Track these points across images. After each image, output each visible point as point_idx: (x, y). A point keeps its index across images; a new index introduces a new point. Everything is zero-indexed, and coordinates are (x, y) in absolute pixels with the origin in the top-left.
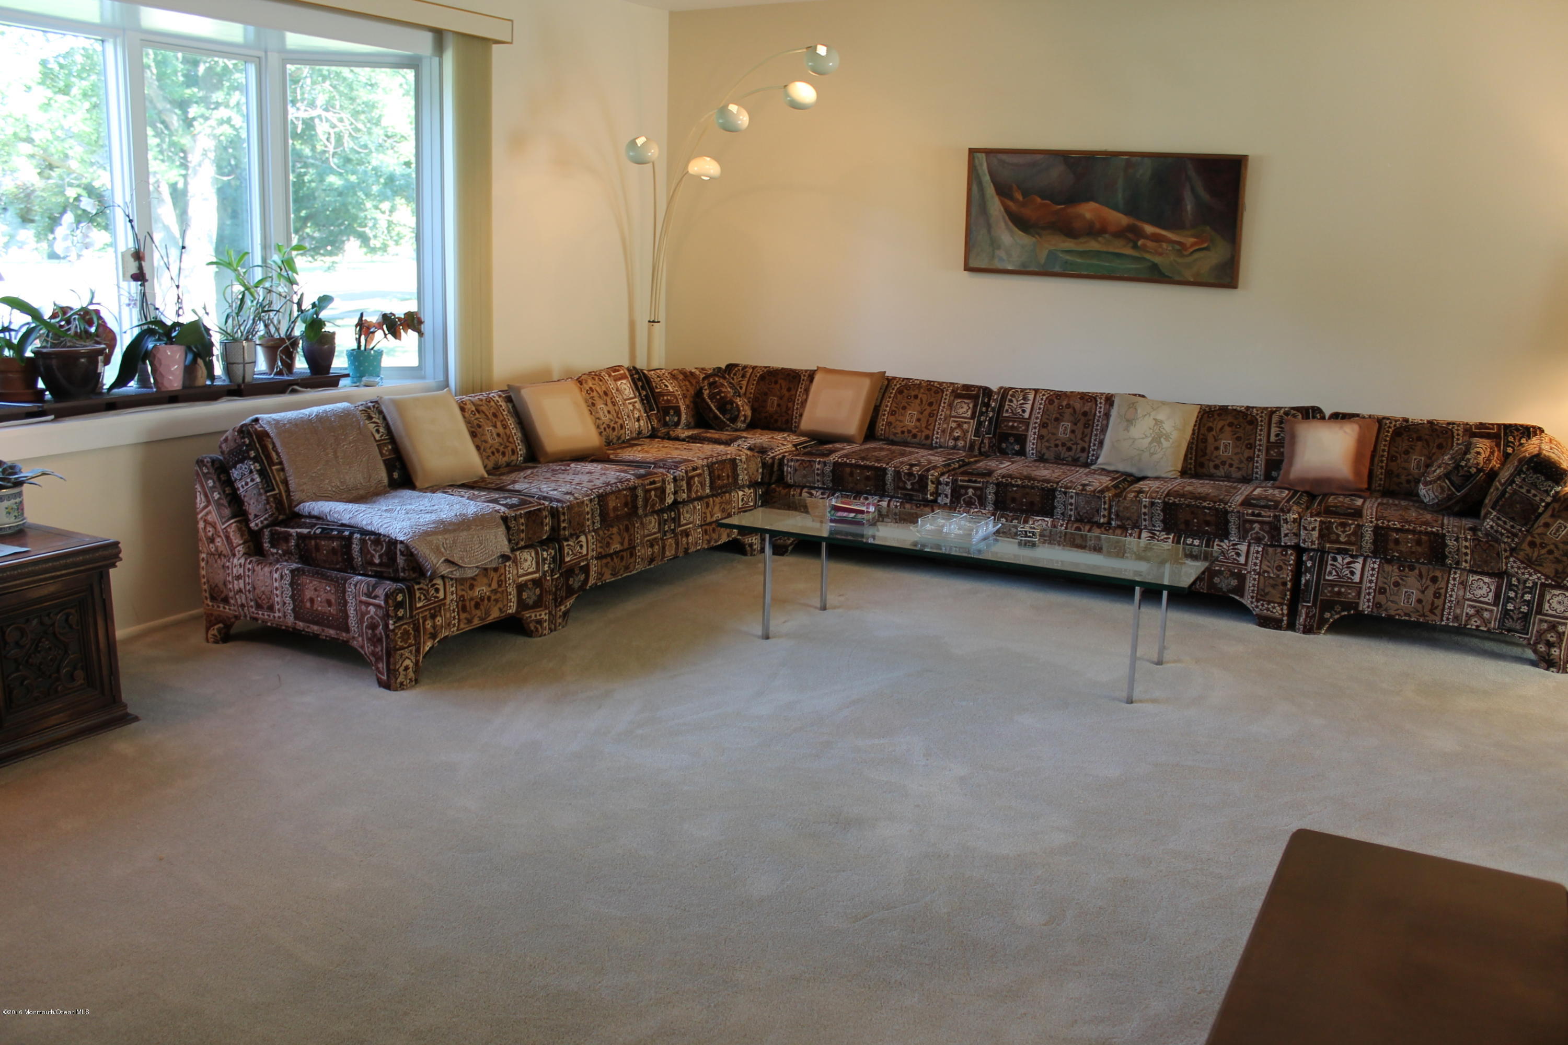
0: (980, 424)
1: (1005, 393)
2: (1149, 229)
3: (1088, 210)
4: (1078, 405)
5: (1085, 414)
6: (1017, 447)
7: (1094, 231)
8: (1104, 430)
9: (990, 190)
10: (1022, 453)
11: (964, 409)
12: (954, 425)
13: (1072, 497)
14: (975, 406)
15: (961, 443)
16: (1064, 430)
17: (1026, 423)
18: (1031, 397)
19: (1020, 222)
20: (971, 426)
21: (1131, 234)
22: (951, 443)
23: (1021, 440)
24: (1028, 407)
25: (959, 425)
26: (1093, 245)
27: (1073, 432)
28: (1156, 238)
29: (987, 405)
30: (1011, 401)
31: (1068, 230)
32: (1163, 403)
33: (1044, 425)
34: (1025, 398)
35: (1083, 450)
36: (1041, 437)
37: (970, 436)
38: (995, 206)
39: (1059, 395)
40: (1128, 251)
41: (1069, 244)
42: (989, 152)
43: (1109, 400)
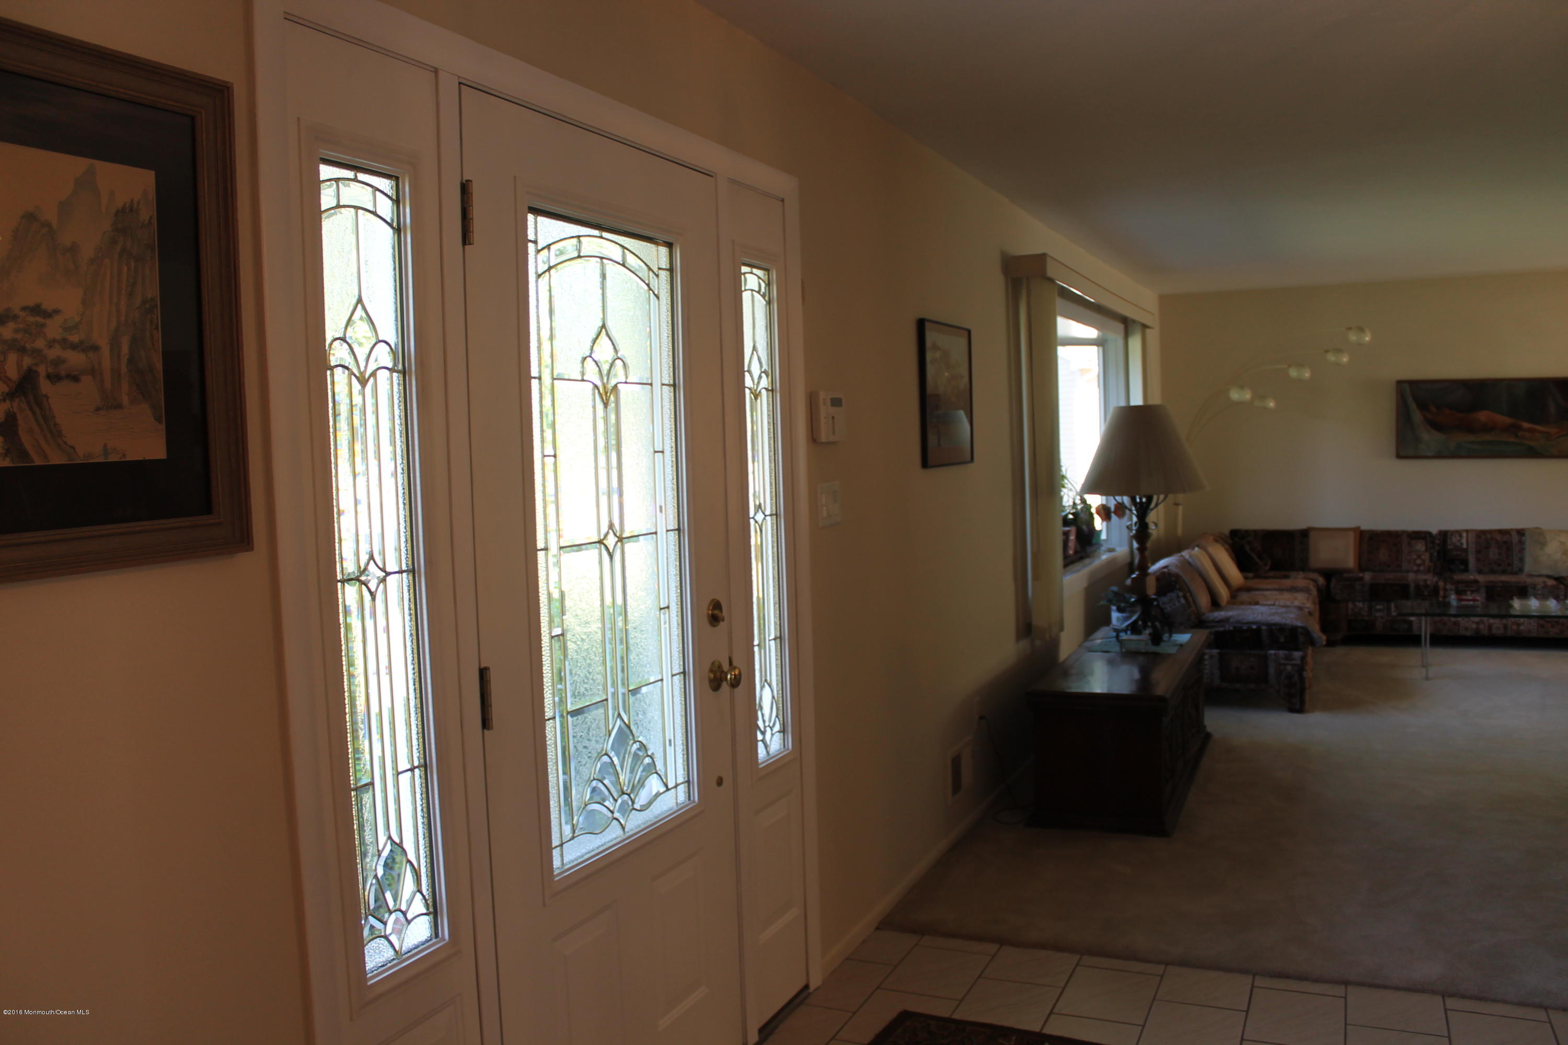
0: (1431, 555)
1: (1444, 534)
2: (1526, 425)
3: (1483, 416)
4: (1499, 537)
5: (1505, 542)
6: (1462, 567)
7: (1488, 428)
8: (1522, 550)
9: (1413, 406)
10: (1466, 570)
11: (1420, 546)
12: (1415, 557)
13: (1539, 590)
14: (1426, 544)
15: (1422, 568)
16: (1493, 553)
17: (1466, 551)
18: (1464, 535)
19: (1437, 426)
20: (1426, 557)
21: (1514, 429)
22: (1415, 568)
23: (1465, 562)
24: (1464, 541)
25: (1419, 557)
26: (1488, 437)
27: (1500, 554)
28: (1530, 430)
29: (1433, 542)
30: (1451, 539)
31: (1469, 428)
32: (1561, 531)
33: (1478, 552)
34: (1461, 536)
35: (1509, 565)
36: (1478, 560)
37: (1427, 563)
38: (1417, 416)
39: (1483, 532)
40: (1512, 439)
41: (1471, 438)
42: (1412, 383)
43: (1521, 533)
